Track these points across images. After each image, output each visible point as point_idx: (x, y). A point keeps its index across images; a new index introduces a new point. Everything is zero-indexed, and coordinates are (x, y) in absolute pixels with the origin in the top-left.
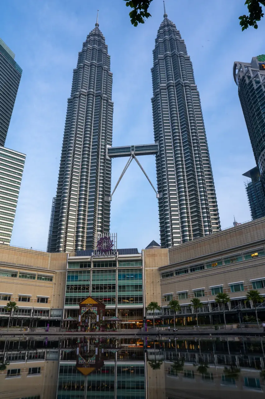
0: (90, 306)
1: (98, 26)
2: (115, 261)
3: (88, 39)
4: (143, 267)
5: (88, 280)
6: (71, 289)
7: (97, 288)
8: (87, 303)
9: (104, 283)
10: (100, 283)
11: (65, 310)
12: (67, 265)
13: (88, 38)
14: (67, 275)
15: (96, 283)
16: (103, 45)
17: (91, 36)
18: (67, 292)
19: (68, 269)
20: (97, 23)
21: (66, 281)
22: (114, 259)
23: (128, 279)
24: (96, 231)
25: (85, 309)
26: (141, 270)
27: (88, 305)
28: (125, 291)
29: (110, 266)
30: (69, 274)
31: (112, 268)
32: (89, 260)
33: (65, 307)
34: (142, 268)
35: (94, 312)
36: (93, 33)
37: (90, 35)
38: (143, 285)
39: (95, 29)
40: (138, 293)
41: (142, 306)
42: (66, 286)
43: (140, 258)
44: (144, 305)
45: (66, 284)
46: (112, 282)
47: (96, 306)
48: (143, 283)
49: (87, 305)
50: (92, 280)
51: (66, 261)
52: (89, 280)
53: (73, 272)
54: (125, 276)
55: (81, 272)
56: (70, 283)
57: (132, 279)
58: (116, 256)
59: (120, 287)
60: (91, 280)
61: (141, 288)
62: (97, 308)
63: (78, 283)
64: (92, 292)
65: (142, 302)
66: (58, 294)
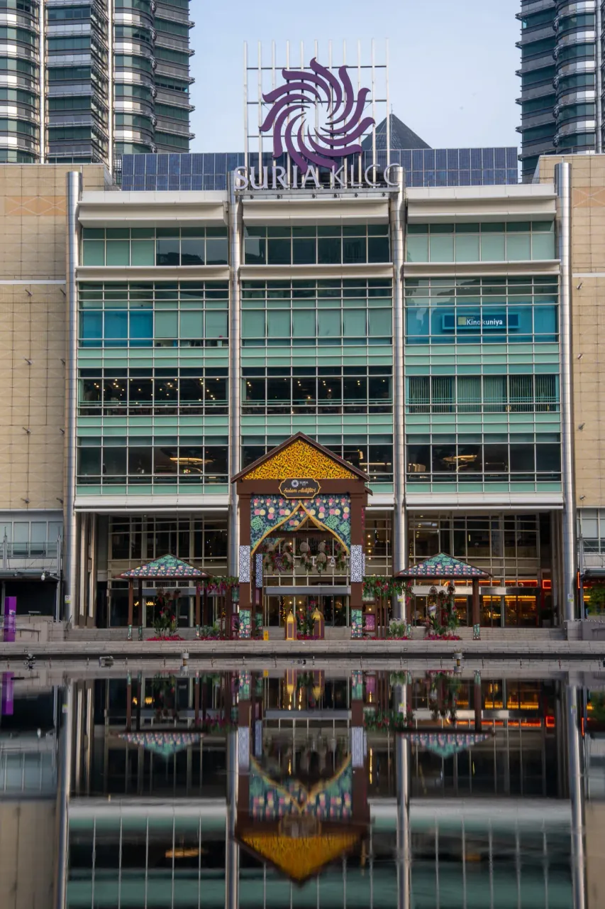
0: (310, 490)
2: (384, 228)
4: (562, 270)
5: (214, 343)
6: (108, 398)
7: (279, 390)
8: (284, 477)
9: (318, 357)
10: (292, 357)
11: (79, 515)
12: (71, 244)
14: (76, 307)
15: (268, 357)
18: (84, 412)
19: (79, 272)
21: (75, 345)
22: (382, 213)
23: (470, 335)
24: (110, 30)
25: (272, 510)
26: (549, 284)
27: (295, 484)
28: (451, 409)
29: (354, 254)
30: (86, 302)
31: (366, 270)
32: (218, 215)
33: (80, 501)
34: (556, 271)
35: (330, 526)
38: (563, 374)
40: (532, 425)
41: (559, 498)
42: (75, 374)
43: (549, 209)
44: (565, 495)
45: (75, 365)
46: (368, 356)
47: (339, 495)
48: (563, 365)
49: (288, 484)
50: (244, 341)
51: (62, 219)
52: (225, 342)
53: (116, 288)
54: (450, 321)
55: (165, 290)
56: (103, 358)
57: (495, 336)
58: (394, 196)
59: (418, 384)
60: (234, 340)
61: (552, 392)
62: (350, 506)
63: (153, 358)
64: (246, 411)
65: (558, 477)
66: (18, 421)
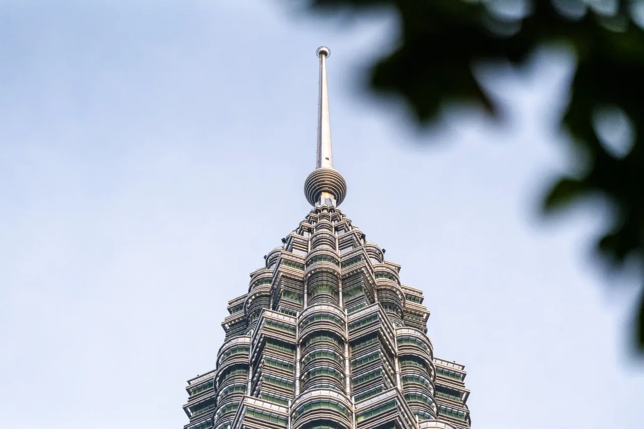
1: (339, 193)
3: (246, 340)
13: (234, 328)
16: (414, 369)
17: (274, 299)
20: (326, 165)
36: (284, 268)
37: (259, 297)
39: (301, 230)
